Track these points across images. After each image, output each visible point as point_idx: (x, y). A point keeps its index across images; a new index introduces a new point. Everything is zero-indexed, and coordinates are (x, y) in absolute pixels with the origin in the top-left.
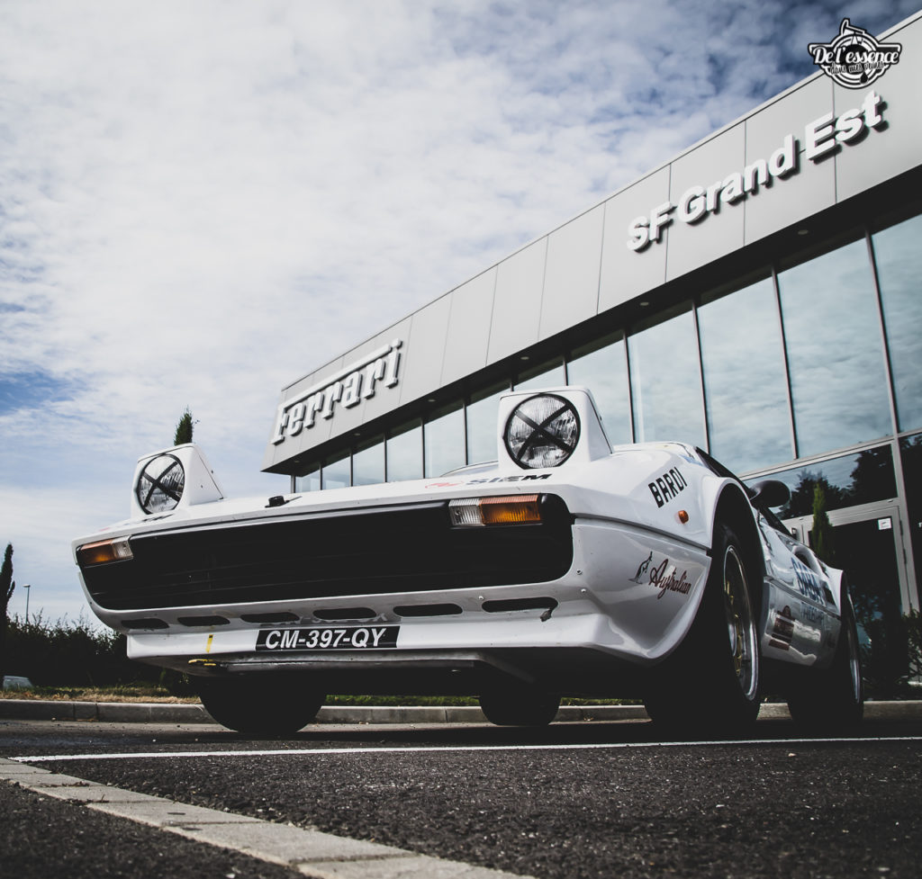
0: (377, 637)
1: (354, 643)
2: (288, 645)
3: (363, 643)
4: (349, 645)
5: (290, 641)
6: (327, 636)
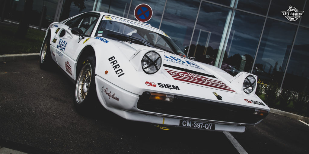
0: (211, 127)
1: (206, 127)
2: (189, 126)
3: (208, 128)
4: (204, 128)
5: (189, 125)
6: (199, 125)
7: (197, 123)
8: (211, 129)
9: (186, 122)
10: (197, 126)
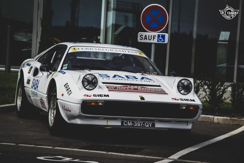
1: (146, 125)
3: (148, 126)
4: (144, 126)
5: (130, 124)
6: (139, 123)
7: (137, 122)
8: (151, 126)
9: (127, 122)
10: (137, 125)
